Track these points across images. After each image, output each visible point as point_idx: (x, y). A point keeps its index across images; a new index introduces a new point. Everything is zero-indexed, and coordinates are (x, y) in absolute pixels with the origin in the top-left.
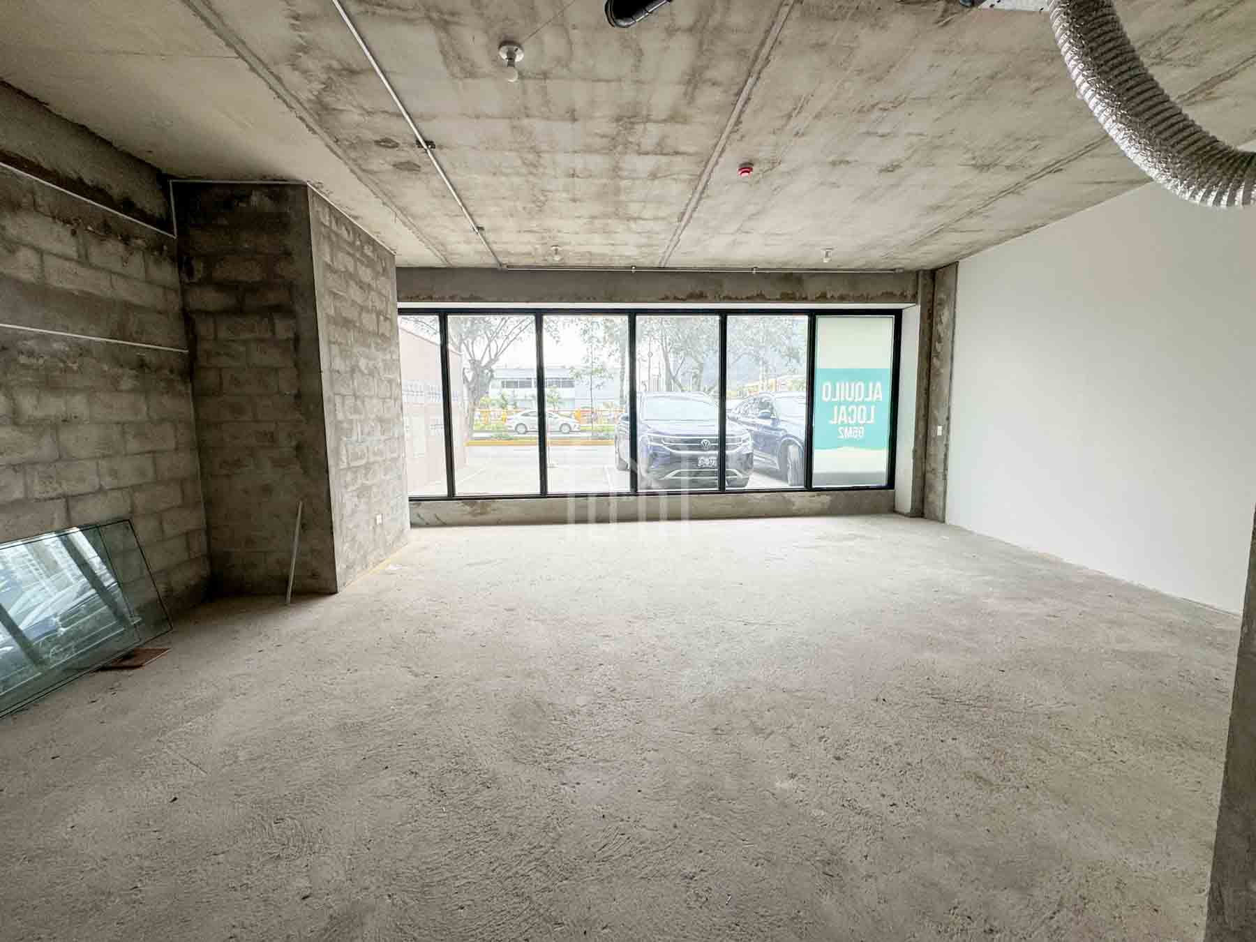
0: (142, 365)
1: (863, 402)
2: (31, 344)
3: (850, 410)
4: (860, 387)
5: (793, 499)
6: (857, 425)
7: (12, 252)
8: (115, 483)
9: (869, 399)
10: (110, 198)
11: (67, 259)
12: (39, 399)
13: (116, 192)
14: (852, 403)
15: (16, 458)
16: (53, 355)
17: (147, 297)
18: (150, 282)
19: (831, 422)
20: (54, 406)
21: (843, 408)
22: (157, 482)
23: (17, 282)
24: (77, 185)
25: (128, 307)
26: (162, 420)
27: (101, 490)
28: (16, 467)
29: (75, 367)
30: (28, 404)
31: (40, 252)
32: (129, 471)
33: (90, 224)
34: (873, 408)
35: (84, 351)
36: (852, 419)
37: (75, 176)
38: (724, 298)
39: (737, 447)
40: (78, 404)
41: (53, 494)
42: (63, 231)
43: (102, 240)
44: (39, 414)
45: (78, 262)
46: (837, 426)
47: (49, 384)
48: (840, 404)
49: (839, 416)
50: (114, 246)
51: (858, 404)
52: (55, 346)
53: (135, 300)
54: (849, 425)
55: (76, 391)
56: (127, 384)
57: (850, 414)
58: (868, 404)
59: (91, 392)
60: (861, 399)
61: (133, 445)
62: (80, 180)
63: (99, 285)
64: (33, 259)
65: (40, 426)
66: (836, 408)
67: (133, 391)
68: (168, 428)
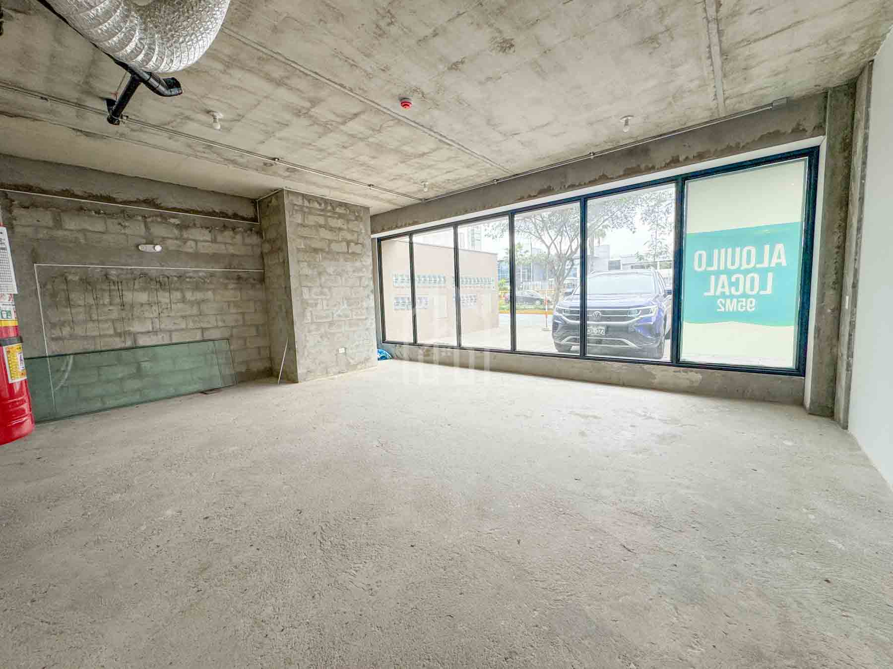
0: (239, 278)
1: (754, 270)
2: (191, 274)
3: (733, 279)
4: (749, 252)
5: (654, 372)
6: (745, 295)
7: (185, 243)
8: (224, 325)
9: (765, 264)
10: (227, 215)
11: (207, 241)
12: (193, 293)
13: (230, 212)
14: (738, 271)
15: (183, 314)
16: (200, 277)
17: (242, 251)
18: (245, 245)
19: (706, 294)
20: (199, 295)
21: (723, 277)
22: (244, 325)
23: (187, 253)
24: (213, 213)
25: (233, 255)
26: (249, 300)
27: (217, 327)
28: (184, 317)
29: (208, 281)
30: (189, 295)
31: (196, 241)
32: (230, 320)
33: (217, 227)
34: (770, 275)
35: (212, 275)
36: (737, 290)
37: (211, 210)
38: (569, 187)
39: (633, 318)
40: (210, 295)
41: (198, 327)
42: (206, 232)
43: (222, 232)
44: (193, 299)
45: (212, 242)
46: (715, 297)
47: (197, 288)
48: (718, 273)
49: (717, 287)
50: (228, 234)
51: (747, 272)
52: (200, 274)
53: (237, 253)
54: (732, 297)
55: (208, 290)
56: (231, 286)
57: (736, 284)
58: (763, 273)
59: (214, 291)
60: (752, 265)
61: (233, 310)
62: (215, 212)
63: (220, 249)
64: (193, 244)
65: (192, 303)
66: (713, 278)
67: (235, 289)
68: (251, 304)
